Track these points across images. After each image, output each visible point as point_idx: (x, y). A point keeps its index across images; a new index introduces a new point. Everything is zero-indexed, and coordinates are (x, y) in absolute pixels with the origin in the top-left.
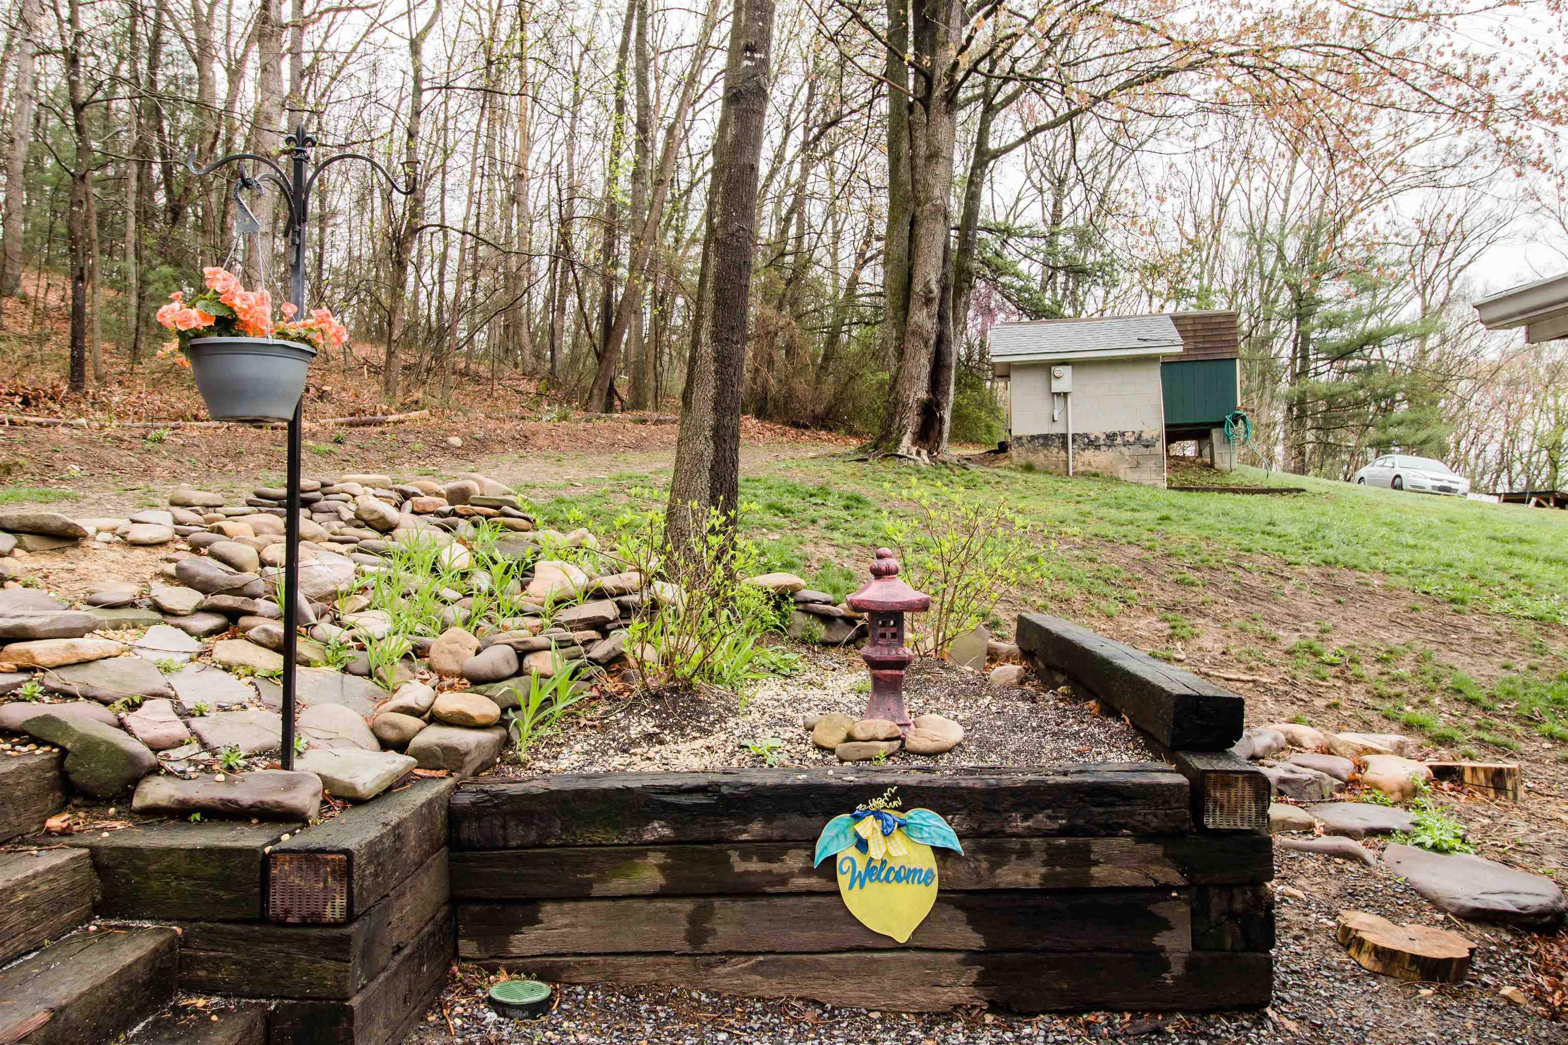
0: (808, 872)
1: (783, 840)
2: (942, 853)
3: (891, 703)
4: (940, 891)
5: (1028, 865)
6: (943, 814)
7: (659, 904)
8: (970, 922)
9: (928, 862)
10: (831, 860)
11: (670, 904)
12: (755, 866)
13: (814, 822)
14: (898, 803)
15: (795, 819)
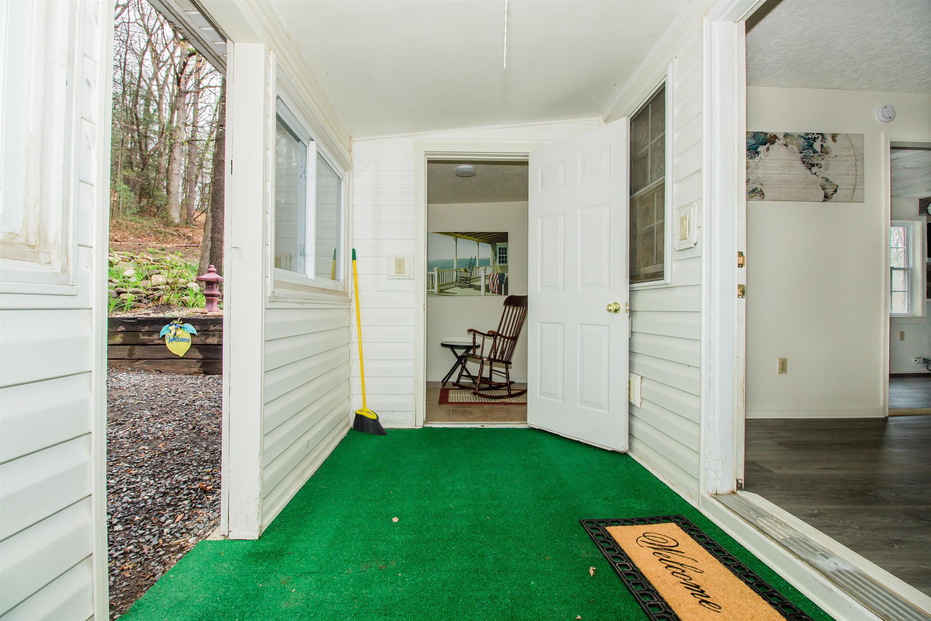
0: (159, 339)
1: (153, 331)
2: (192, 335)
3: (210, 306)
4: (192, 345)
5: (214, 338)
6: (193, 325)
7: (122, 347)
8: (199, 352)
9: (189, 337)
10: (164, 336)
11: (125, 347)
12: (146, 337)
13: (160, 327)
14: (181, 322)
15: (157, 326)
